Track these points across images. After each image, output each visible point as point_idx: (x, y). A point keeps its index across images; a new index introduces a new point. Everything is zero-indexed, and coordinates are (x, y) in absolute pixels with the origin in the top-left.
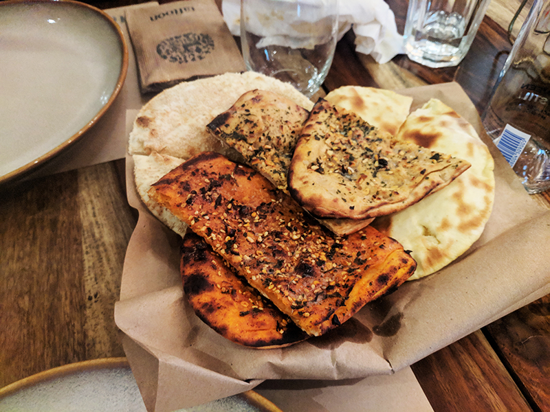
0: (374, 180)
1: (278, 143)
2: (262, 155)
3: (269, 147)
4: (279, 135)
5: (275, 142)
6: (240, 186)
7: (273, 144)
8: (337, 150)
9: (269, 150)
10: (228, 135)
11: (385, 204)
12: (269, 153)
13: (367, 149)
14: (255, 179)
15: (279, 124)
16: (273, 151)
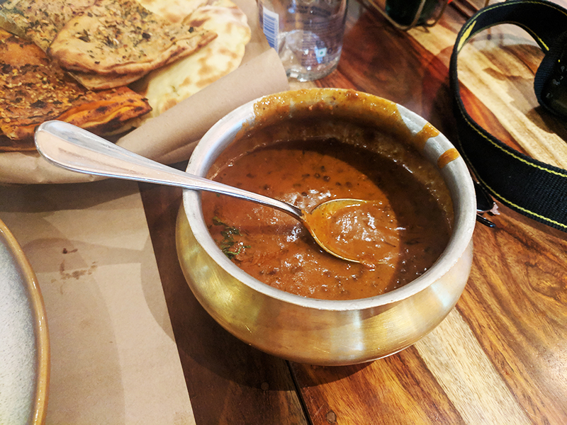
0: (134, 49)
1: (56, 19)
2: (39, 28)
3: (47, 22)
4: (59, 13)
5: (52, 18)
6: (9, 50)
7: (51, 20)
8: (109, 27)
9: (47, 25)
10: (9, 10)
11: (132, 63)
12: (47, 28)
13: (138, 28)
14: (29, 48)
15: (60, 5)
16: (51, 27)
